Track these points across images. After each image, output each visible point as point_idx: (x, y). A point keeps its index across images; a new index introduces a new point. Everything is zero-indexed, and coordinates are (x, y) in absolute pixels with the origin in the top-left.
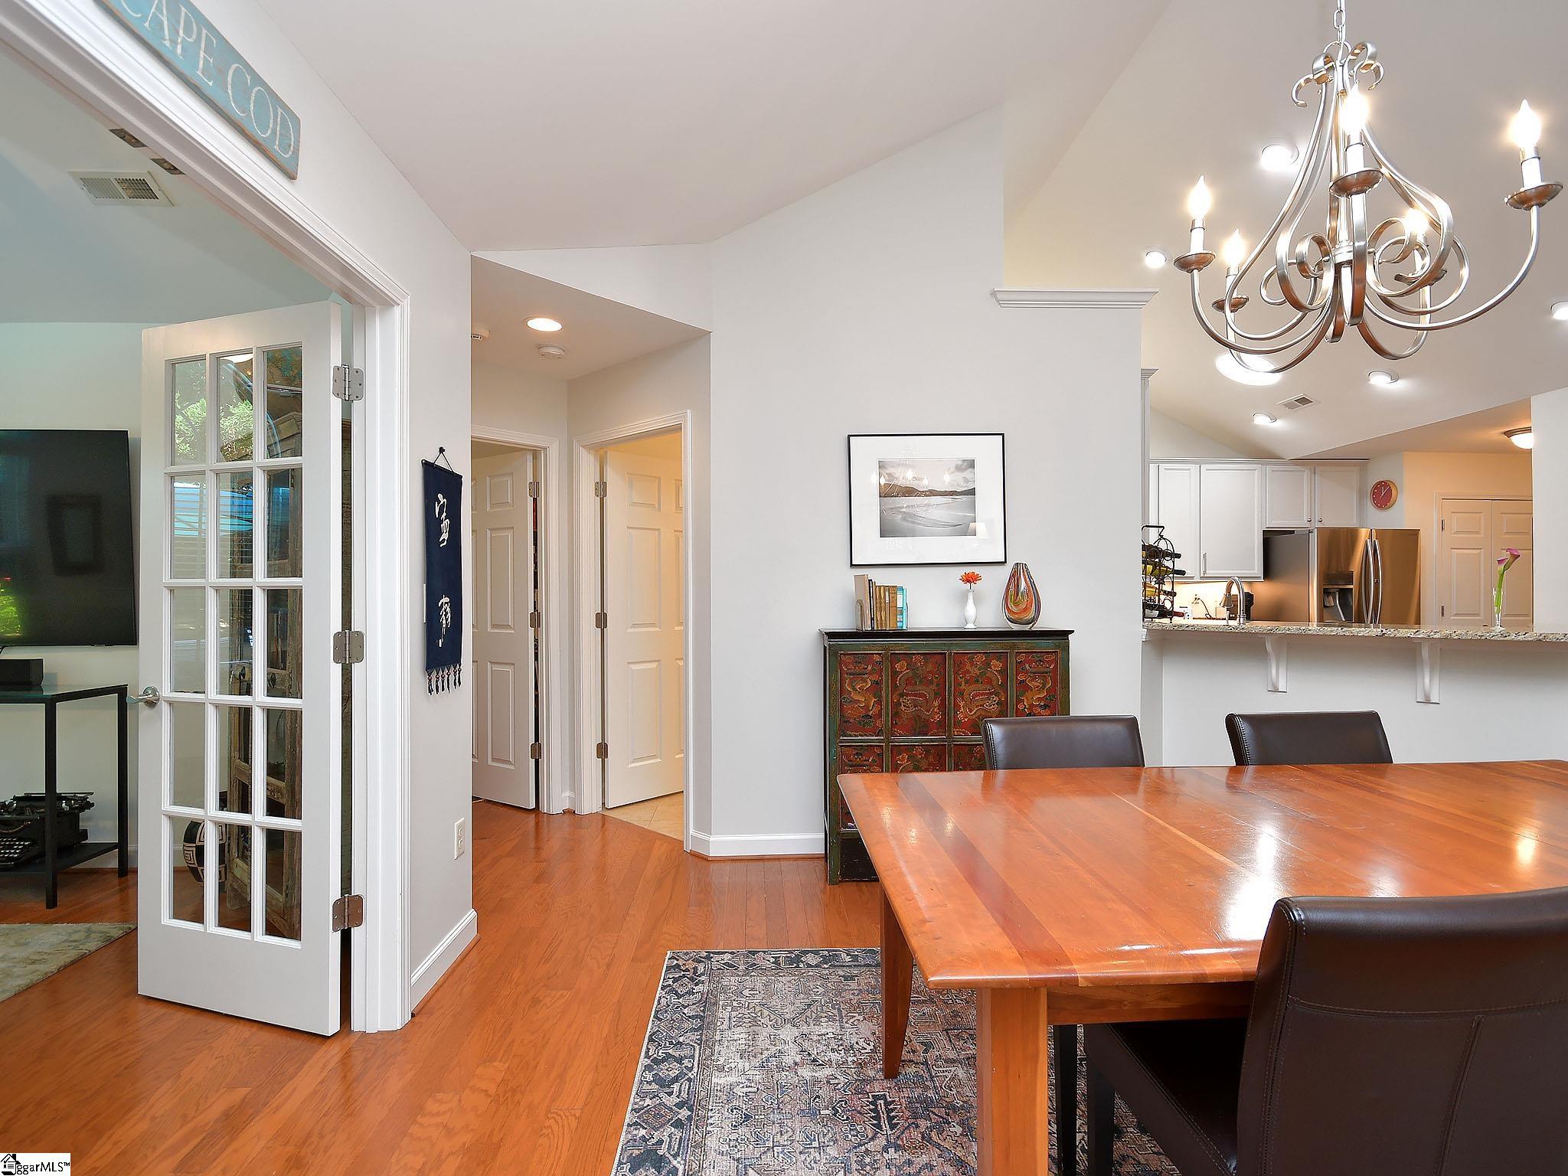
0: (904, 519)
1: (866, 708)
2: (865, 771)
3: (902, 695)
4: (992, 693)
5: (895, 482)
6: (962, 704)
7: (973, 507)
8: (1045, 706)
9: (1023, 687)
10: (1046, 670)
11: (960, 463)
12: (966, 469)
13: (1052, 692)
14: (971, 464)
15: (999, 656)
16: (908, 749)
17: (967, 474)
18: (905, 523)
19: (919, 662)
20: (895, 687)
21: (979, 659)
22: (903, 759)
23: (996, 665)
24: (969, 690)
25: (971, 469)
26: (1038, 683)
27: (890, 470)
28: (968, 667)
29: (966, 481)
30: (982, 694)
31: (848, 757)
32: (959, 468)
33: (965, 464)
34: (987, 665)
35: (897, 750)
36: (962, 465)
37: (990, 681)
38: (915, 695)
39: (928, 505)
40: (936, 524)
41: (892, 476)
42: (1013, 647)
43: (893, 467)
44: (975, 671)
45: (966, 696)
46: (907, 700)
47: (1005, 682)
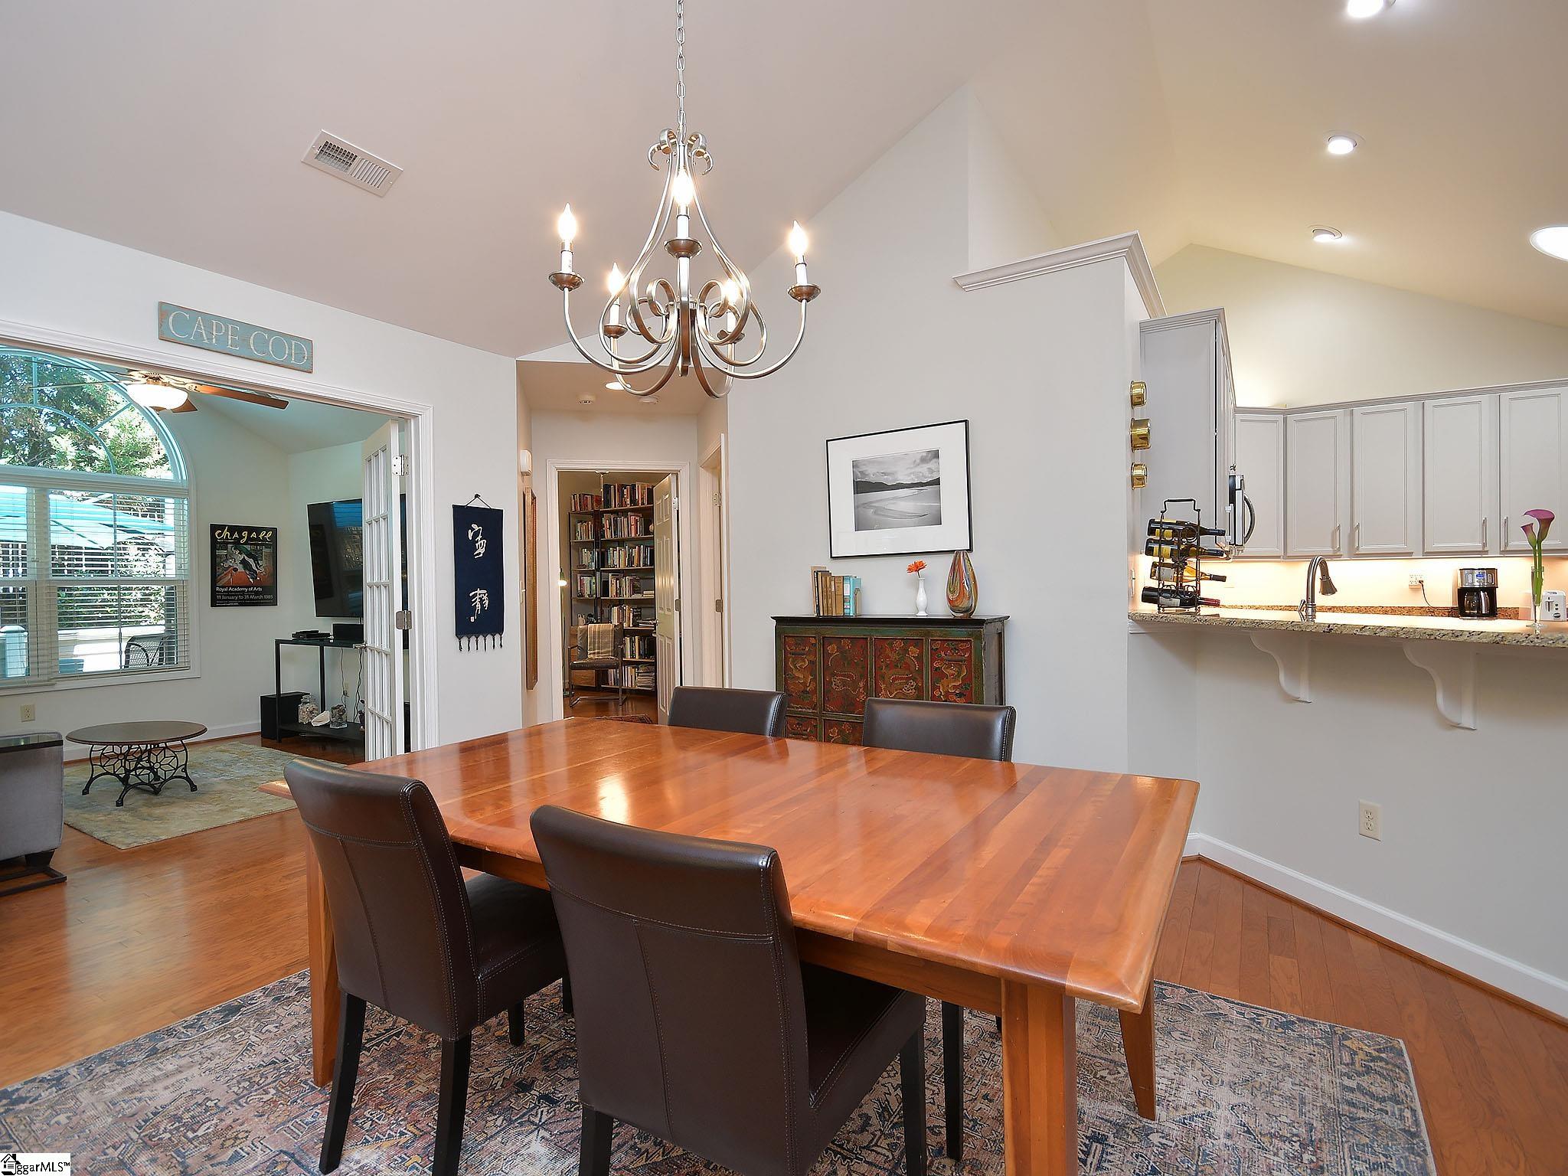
0: (875, 513)
1: (804, 684)
2: (804, 739)
3: (834, 675)
4: (910, 678)
5: (867, 479)
6: (883, 686)
7: (938, 496)
8: (960, 695)
9: (938, 674)
10: (960, 658)
11: (925, 454)
12: (931, 460)
13: (967, 680)
14: (936, 455)
15: (917, 643)
16: (839, 723)
17: (932, 465)
18: (876, 517)
19: (847, 645)
20: (826, 668)
21: (898, 645)
22: (834, 732)
23: (914, 651)
24: (891, 675)
25: (935, 460)
26: (952, 670)
27: (863, 468)
28: (888, 651)
29: (931, 471)
30: (902, 679)
31: (791, 725)
32: (924, 460)
33: (930, 455)
34: (905, 650)
35: (829, 724)
36: (927, 456)
37: (908, 667)
38: (844, 676)
39: (895, 498)
40: (903, 515)
41: (864, 474)
42: (927, 634)
43: (864, 465)
44: (894, 656)
45: (886, 679)
46: (836, 681)
47: (921, 670)
